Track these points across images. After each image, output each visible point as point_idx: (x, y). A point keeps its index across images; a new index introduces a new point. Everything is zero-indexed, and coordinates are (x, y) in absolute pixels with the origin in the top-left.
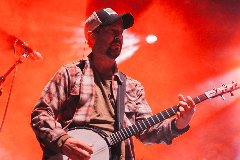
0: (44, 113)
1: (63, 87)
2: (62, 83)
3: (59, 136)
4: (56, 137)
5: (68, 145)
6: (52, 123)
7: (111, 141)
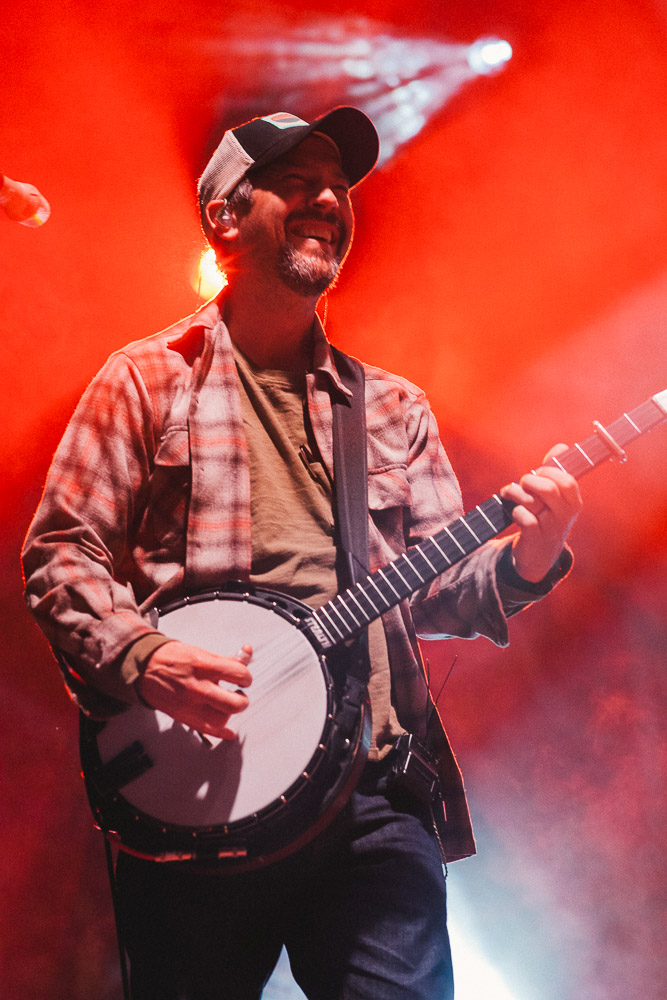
0: (68, 552)
1: (125, 440)
2: (120, 423)
3: (125, 644)
4: (113, 648)
5: (161, 672)
6: (97, 592)
7: (324, 632)
